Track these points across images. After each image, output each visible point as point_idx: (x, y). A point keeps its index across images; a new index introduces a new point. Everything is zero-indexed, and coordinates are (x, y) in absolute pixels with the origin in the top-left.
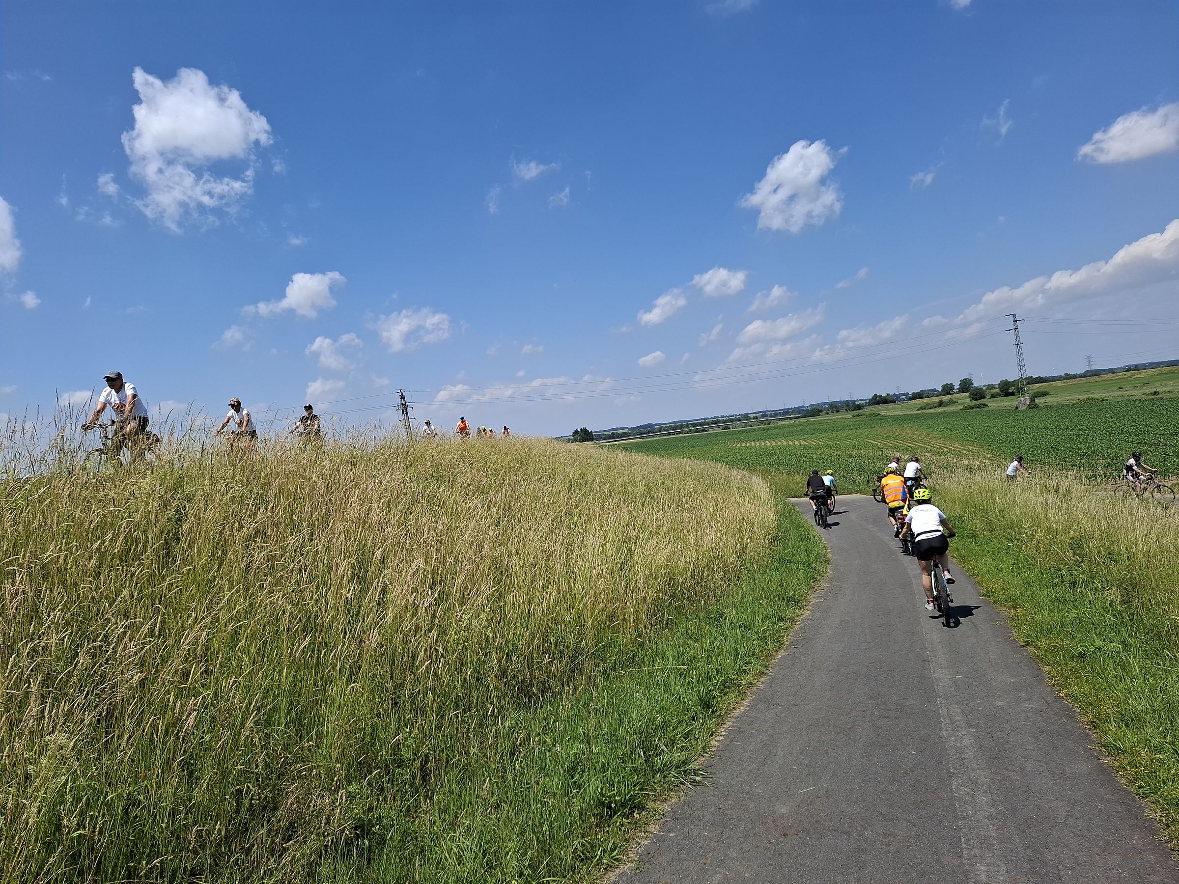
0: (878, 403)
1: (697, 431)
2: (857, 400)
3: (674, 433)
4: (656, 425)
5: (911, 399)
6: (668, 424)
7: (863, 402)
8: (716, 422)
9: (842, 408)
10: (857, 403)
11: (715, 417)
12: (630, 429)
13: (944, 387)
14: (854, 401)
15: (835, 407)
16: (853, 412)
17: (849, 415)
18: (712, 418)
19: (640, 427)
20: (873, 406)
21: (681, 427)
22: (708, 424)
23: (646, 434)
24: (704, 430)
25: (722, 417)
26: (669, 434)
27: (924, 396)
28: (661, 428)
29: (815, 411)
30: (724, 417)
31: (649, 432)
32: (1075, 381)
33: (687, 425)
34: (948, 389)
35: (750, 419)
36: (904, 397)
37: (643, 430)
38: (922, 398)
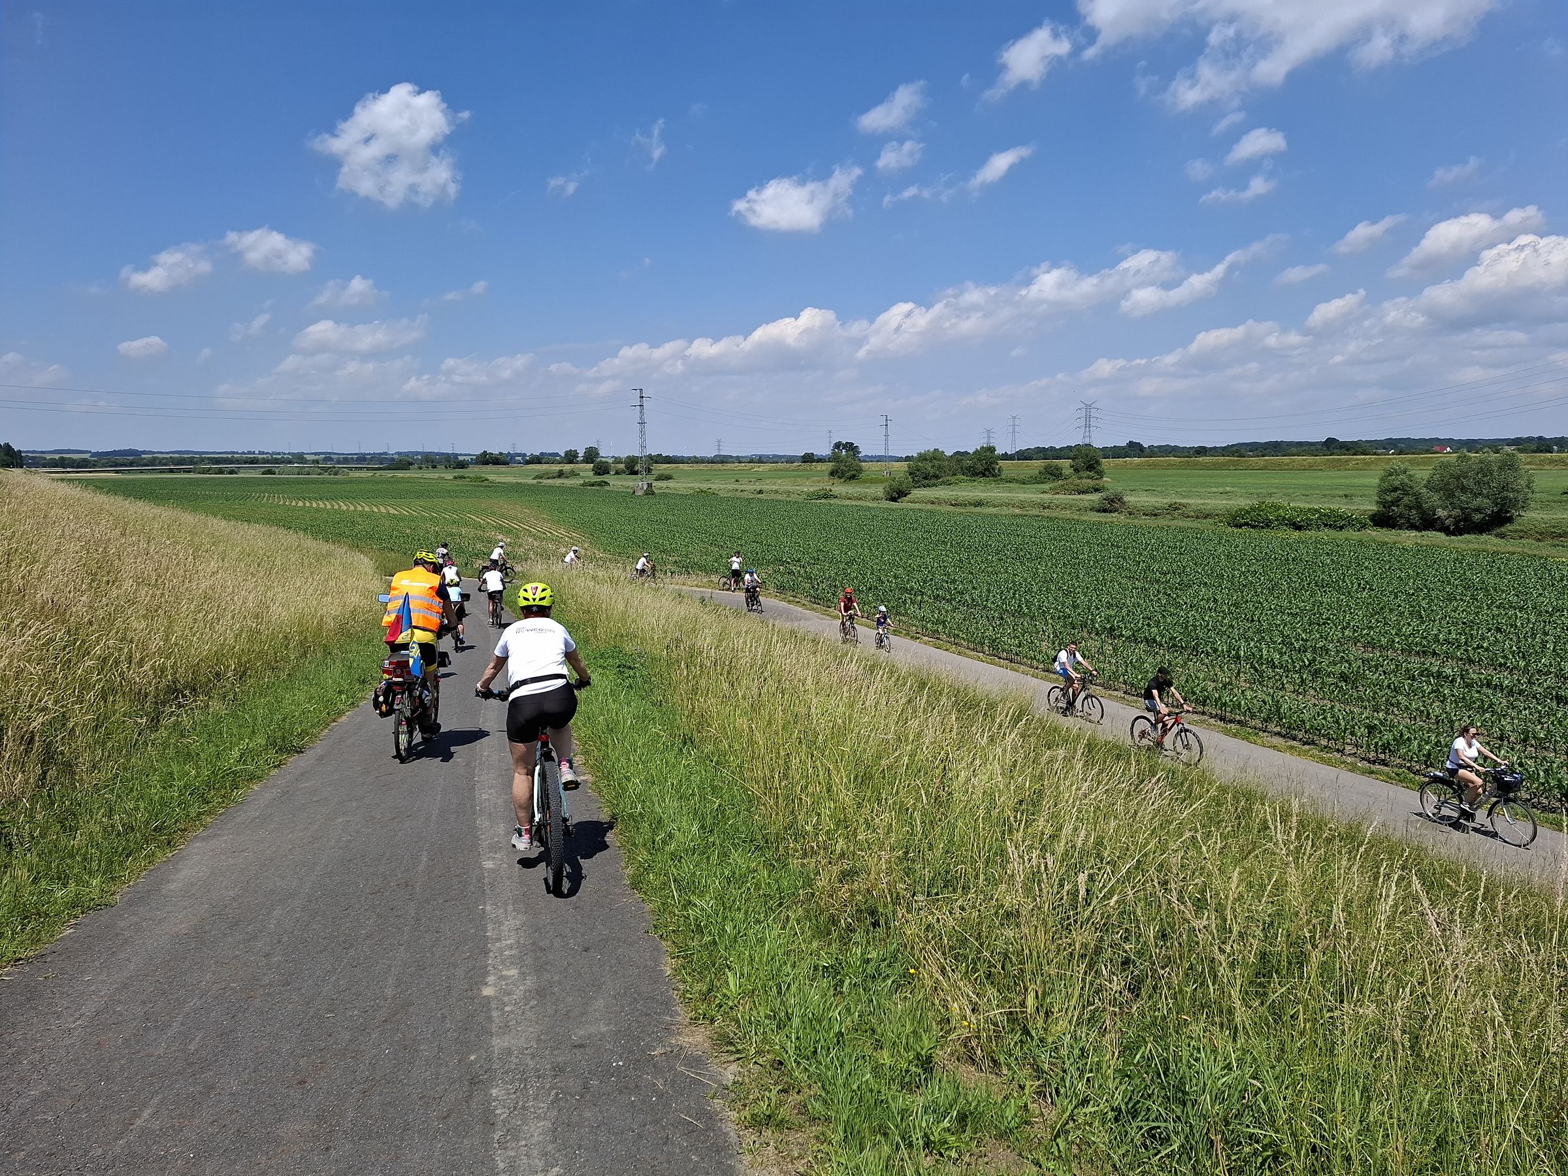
0: (486, 463)
1: (221, 472)
2: (461, 455)
3: (179, 471)
4: (144, 452)
5: (528, 463)
6: (167, 453)
7: (467, 458)
8: (252, 461)
9: (440, 462)
10: (461, 458)
11: (249, 453)
12: (94, 454)
13: (567, 453)
14: (457, 455)
15: (431, 461)
16: (454, 470)
17: (449, 476)
18: (243, 453)
19: (114, 453)
20: (480, 466)
21: (191, 461)
22: (238, 461)
23: (126, 466)
24: (232, 472)
25: (261, 453)
26: (171, 471)
27: (544, 461)
28: (155, 459)
29: (403, 463)
30: (263, 453)
31: (131, 464)
32: (701, 466)
33: (202, 460)
34: (571, 457)
35: (306, 462)
36: (520, 458)
37: (120, 459)
38: (541, 463)
